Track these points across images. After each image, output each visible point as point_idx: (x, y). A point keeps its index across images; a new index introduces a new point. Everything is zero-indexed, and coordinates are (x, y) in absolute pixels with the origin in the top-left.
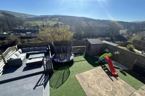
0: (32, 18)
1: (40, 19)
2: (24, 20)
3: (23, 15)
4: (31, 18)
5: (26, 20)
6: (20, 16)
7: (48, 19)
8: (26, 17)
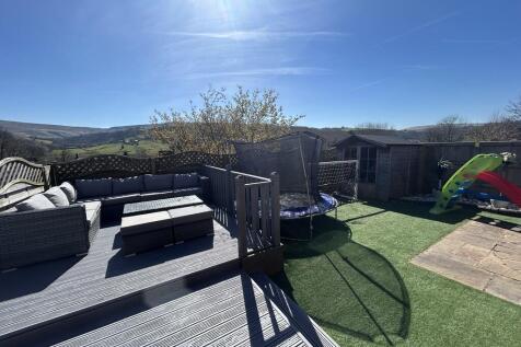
0: (81, 136)
1: (111, 140)
2: (48, 146)
3: (44, 131)
4: (75, 137)
5: (55, 145)
6: (30, 132)
7: (143, 137)
8: (56, 137)
